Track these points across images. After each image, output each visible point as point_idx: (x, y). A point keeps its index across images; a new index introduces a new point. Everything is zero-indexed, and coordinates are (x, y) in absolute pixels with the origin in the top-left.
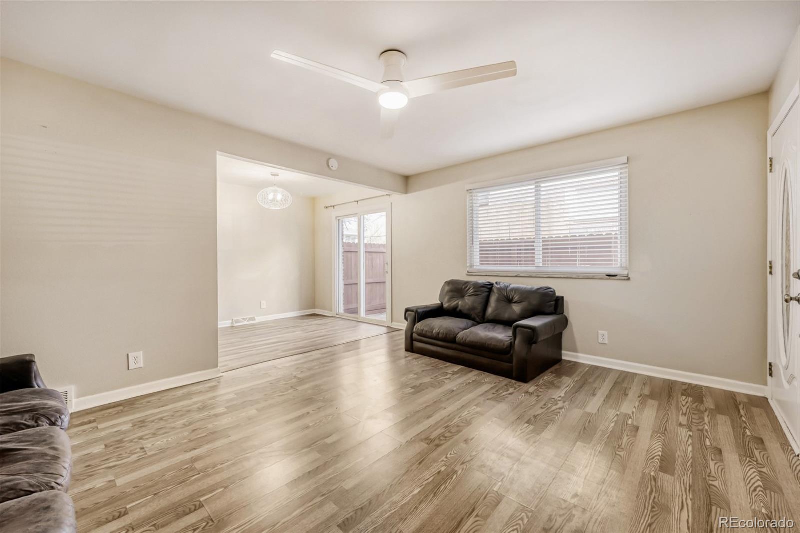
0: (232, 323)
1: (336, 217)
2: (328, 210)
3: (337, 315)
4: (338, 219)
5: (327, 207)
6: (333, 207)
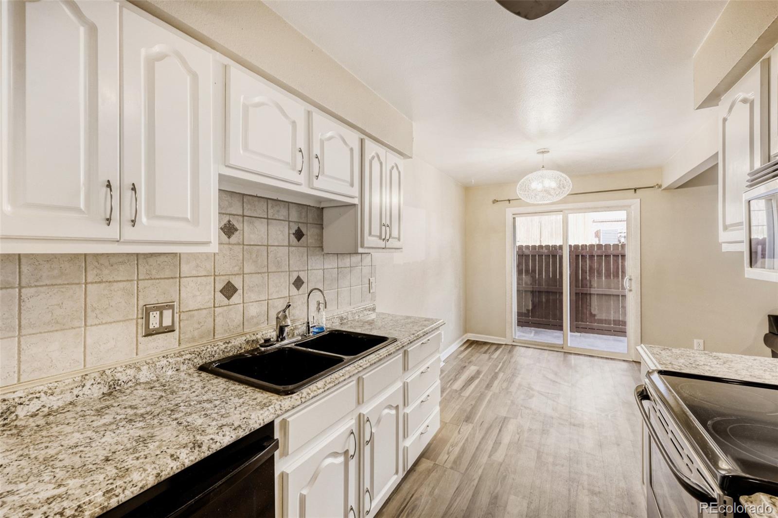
1: (513, 214)
2: (496, 204)
3: (514, 342)
4: (514, 216)
5: (497, 201)
6: (508, 202)
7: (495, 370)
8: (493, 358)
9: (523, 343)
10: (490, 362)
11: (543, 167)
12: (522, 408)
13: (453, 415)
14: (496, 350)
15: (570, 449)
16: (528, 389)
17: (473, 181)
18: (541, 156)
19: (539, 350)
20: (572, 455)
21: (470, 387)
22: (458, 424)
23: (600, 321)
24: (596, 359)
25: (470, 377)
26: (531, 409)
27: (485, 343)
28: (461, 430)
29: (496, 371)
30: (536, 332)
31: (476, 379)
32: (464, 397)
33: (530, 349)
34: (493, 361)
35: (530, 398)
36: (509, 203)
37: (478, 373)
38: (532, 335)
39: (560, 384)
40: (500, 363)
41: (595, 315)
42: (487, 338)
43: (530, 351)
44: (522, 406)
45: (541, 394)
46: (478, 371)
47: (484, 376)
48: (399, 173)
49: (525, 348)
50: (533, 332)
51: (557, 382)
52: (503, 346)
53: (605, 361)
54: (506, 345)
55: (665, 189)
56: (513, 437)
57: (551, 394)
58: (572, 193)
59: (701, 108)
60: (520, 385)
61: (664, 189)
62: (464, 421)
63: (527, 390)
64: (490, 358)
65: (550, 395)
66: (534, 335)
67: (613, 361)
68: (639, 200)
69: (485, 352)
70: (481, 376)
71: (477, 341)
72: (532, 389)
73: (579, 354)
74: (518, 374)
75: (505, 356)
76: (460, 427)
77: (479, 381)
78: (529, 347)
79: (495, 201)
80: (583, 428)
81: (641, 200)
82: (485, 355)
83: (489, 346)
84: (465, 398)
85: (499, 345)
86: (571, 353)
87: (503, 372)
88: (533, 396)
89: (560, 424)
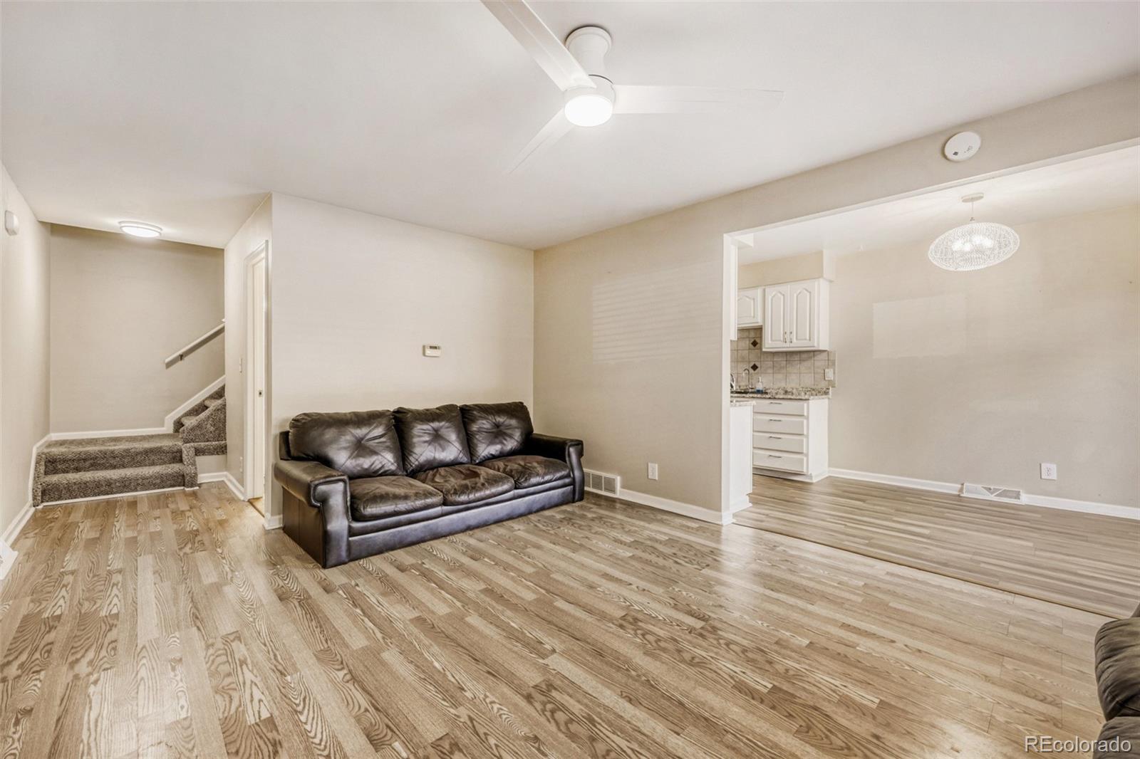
0: (961, 490)
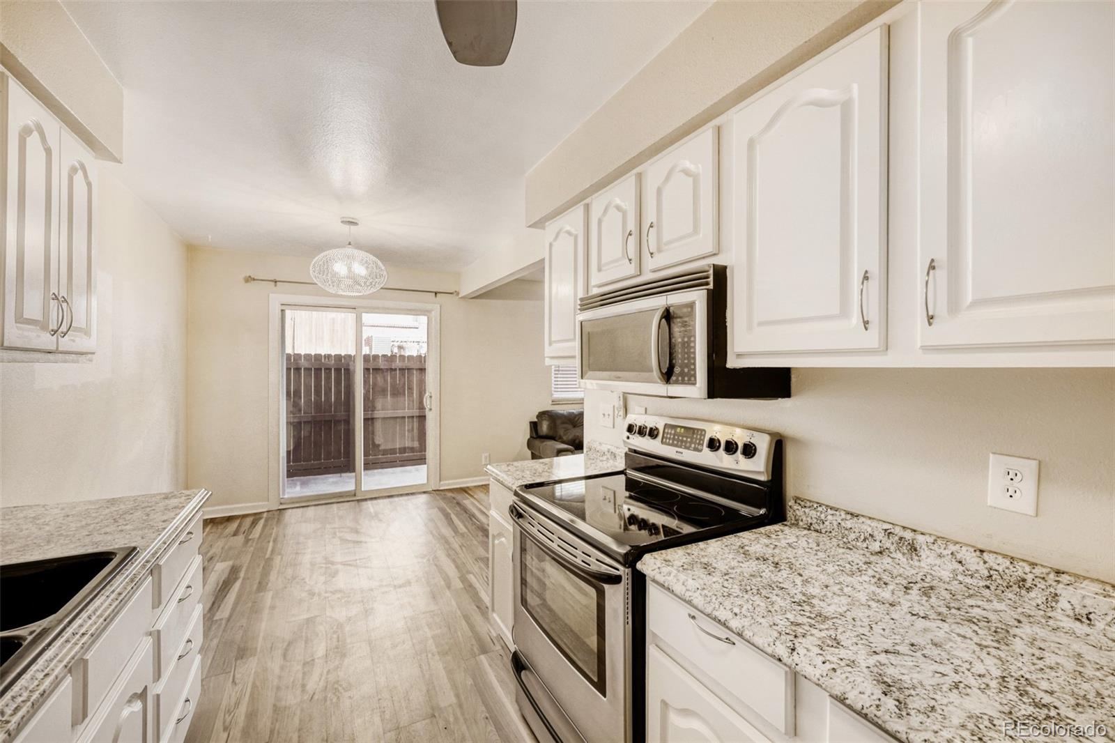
1: (282, 305)
2: (252, 285)
3: (281, 504)
4: (283, 308)
5: (254, 279)
6: (273, 283)
7: (265, 556)
8: (253, 540)
9: (297, 502)
10: (252, 546)
11: (350, 244)
12: (327, 595)
13: (210, 661)
14: (254, 523)
15: (405, 618)
16: (328, 566)
17: (210, 237)
18: (346, 228)
19: (324, 506)
20: (409, 624)
21: (226, 600)
22: (228, 670)
23: (385, 452)
24: (396, 499)
25: (221, 583)
26: (340, 591)
27: (229, 519)
28: (237, 676)
29: (267, 556)
30: (303, 484)
31: (235, 582)
32: (221, 620)
33: (309, 508)
34: (254, 544)
35: (333, 577)
36: (276, 286)
37: (234, 571)
38: (298, 488)
39: (366, 542)
40: (269, 542)
41: (379, 445)
42: (232, 510)
43: (311, 512)
44: (326, 592)
45: (347, 565)
46: (233, 567)
47: (247, 571)
48: (89, 185)
49: (301, 509)
50: (298, 483)
51: (361, 542)
52: (265, 515)
53: (405, 498)
54: (268, 511)
55: (463, 298)
56: (329, 642)
57: (360, 559)
58: (385, 287)
59: (533, 227)
60: (313, 564)
61: (461, 298)
62: (236, 660)
63: (326, 568)
64: (247, 540)
65: (358, 561)
66: (301, 487)
67: (414, 497)
68: (439, 306)
69: (235, 534)
70: (242, 574)
71: (211, 519)
72: (333, 563)
73: (375, 498)
74: (305, 549)
75: (273, 529)
76: (232, 673)
77: (242, 583)
78: (308, 506)
79: (249, 279)
80: (410, 586)
81: (441, 306)
82: (235, 537)
83: (238, 521)
84: (224, 622)
85: (257, 517)
86: (366, 500)
87: (280, 554)
88: (336, 573)
89: (383, 593)
